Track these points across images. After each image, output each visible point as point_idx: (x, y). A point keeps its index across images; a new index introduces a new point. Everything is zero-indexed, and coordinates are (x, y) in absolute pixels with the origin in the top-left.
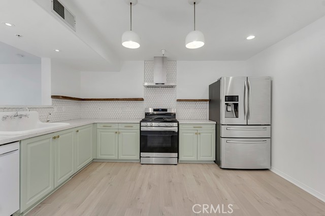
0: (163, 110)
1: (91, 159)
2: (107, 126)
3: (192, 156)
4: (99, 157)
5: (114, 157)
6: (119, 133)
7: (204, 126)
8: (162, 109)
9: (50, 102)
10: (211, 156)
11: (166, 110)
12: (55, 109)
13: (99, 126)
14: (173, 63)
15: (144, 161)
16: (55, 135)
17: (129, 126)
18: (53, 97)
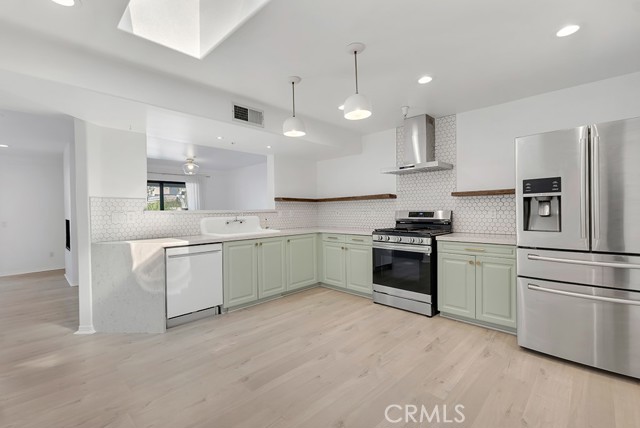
0: (426, 214)
1: (314, 281)
2: (333, 237)
3: (465, 309)
4: (326, 281)
5: (341, 284)
6: (346, 249)
7: (488, 249)
8: (424, 213)
9: (272, 205)
10: (510, 317)
11: (431, 214)
12: (280, 214)
13: (325, 237)
14: (449, 120)
15: (379, 298)
16: (258, 242)
17: (358, 239)
18: (277, 199)
